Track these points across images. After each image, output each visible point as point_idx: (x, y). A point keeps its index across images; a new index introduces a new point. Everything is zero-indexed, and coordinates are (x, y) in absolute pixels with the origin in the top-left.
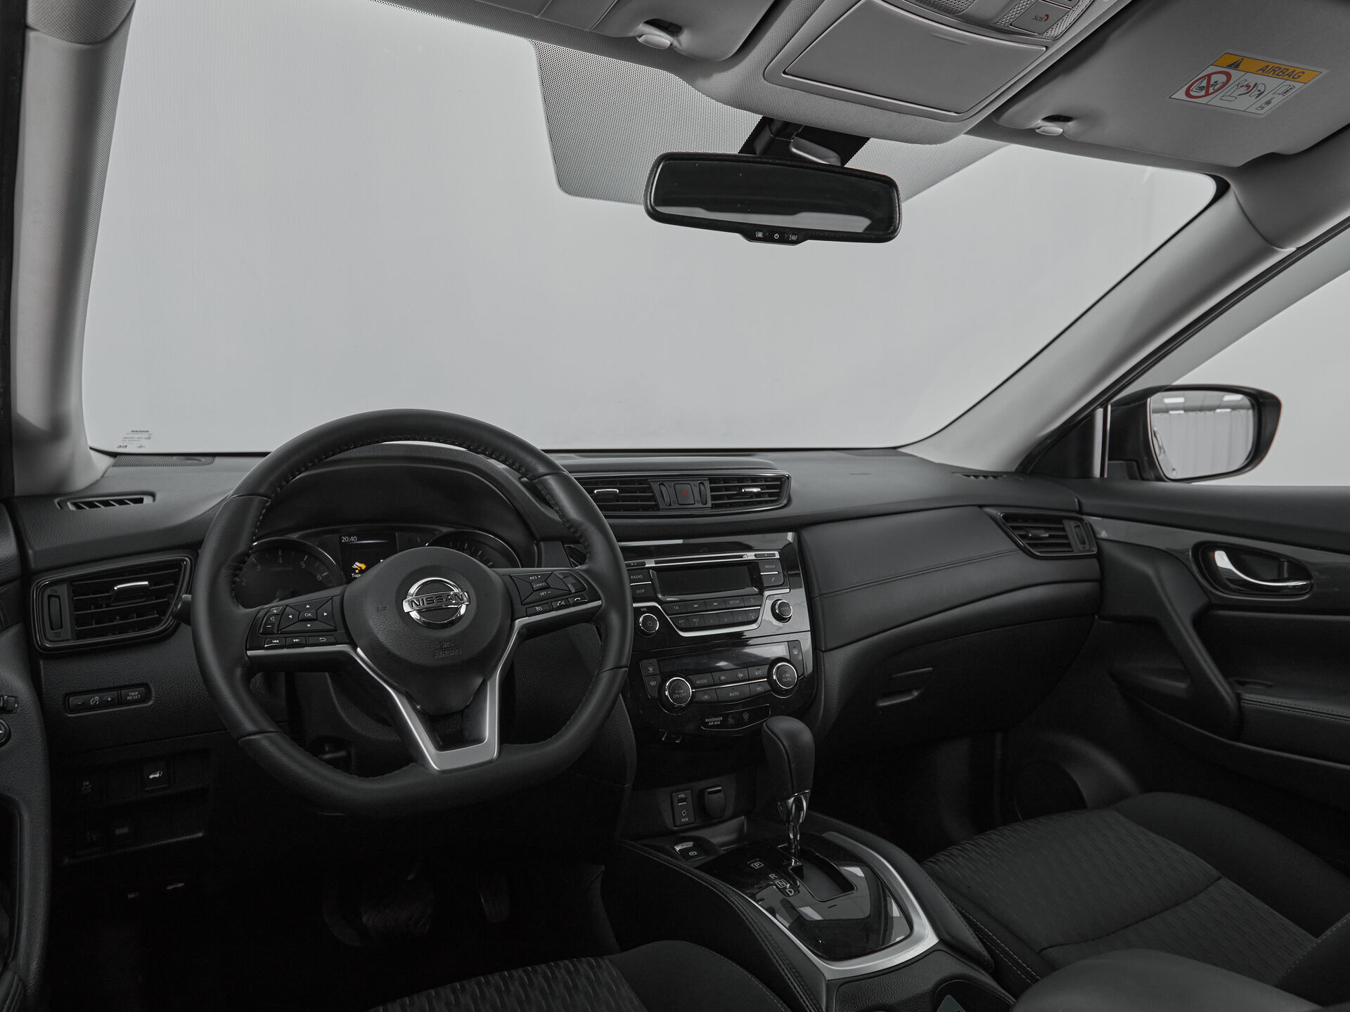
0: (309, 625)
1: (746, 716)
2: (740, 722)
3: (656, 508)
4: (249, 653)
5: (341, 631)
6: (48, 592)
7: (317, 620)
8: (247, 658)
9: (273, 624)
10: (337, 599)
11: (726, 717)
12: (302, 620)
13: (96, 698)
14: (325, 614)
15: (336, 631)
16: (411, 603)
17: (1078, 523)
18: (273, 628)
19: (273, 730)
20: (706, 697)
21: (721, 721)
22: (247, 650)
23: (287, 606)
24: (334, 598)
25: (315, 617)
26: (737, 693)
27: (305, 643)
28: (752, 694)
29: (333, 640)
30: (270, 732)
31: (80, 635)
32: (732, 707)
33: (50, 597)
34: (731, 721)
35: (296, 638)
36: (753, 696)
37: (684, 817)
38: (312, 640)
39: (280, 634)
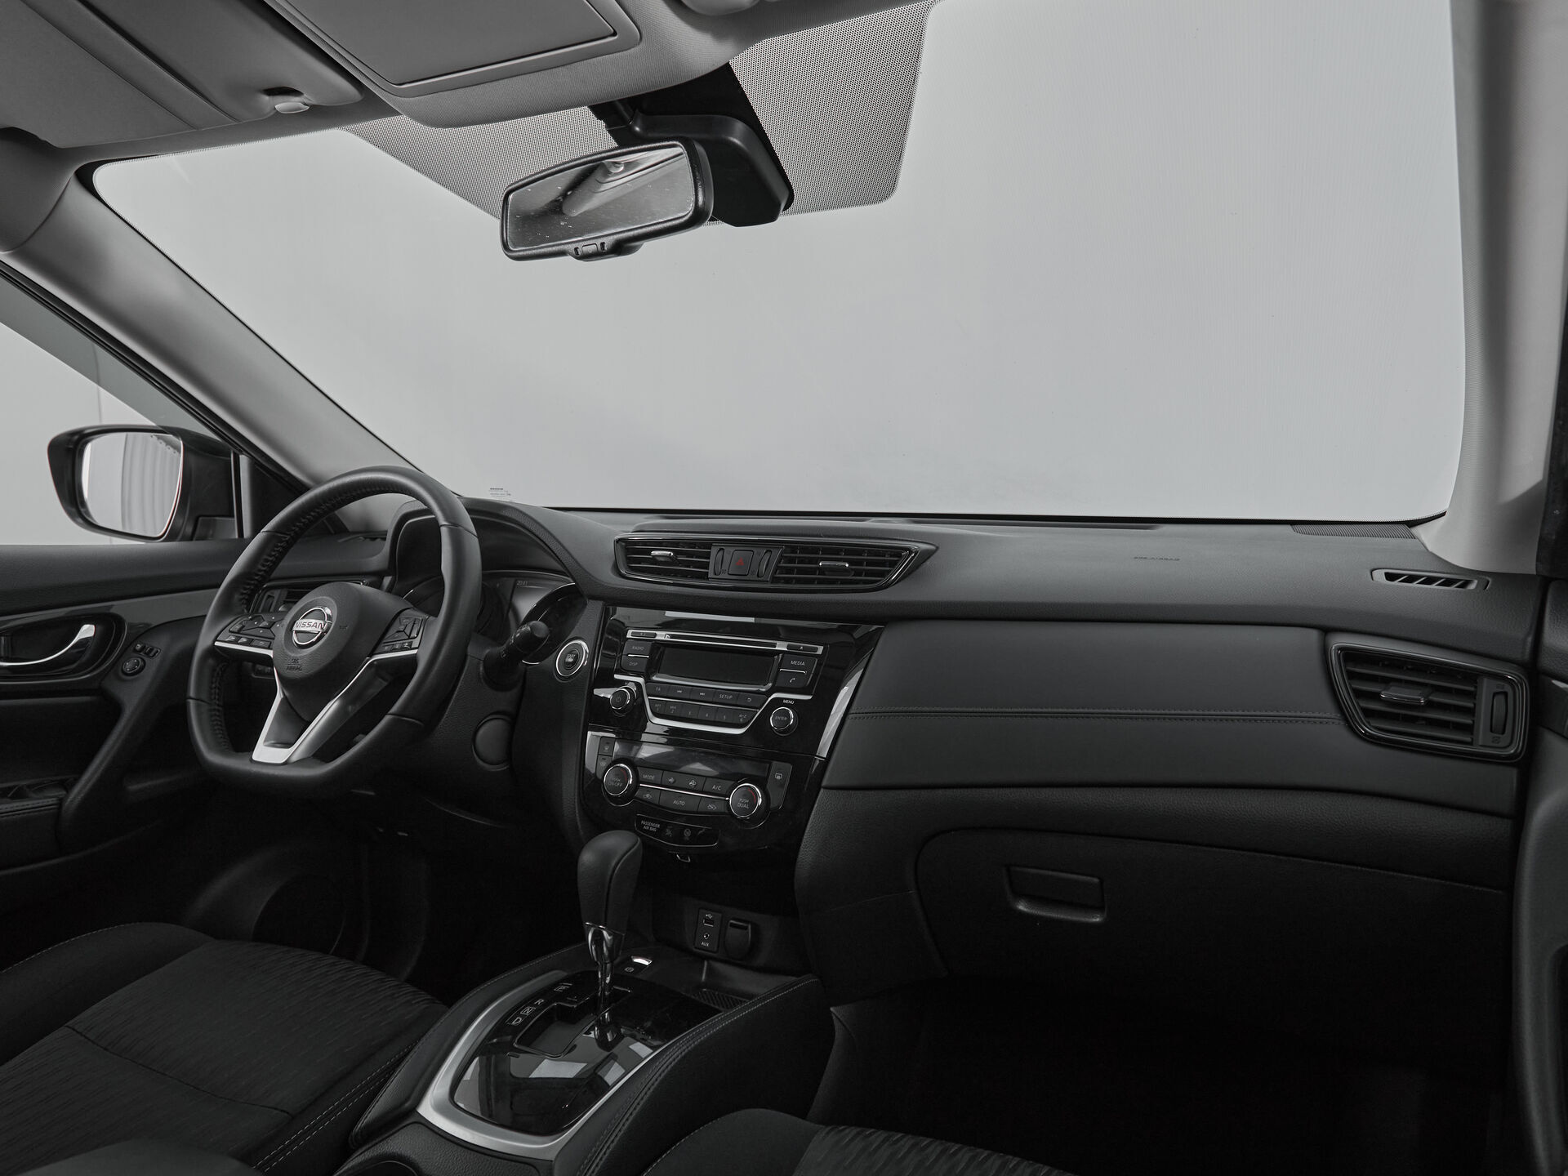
1: (687, 833)
2: (679, 838)
3: (704, 576)
11: (664, 826)
17: (1508, 688)
20: (648, 795)
21: (657, 828)
26: (682, 803)
28: (700, 810)
32: (674, 817)
34: (669, 832)
36: (701, 813)
37: (705, 941)
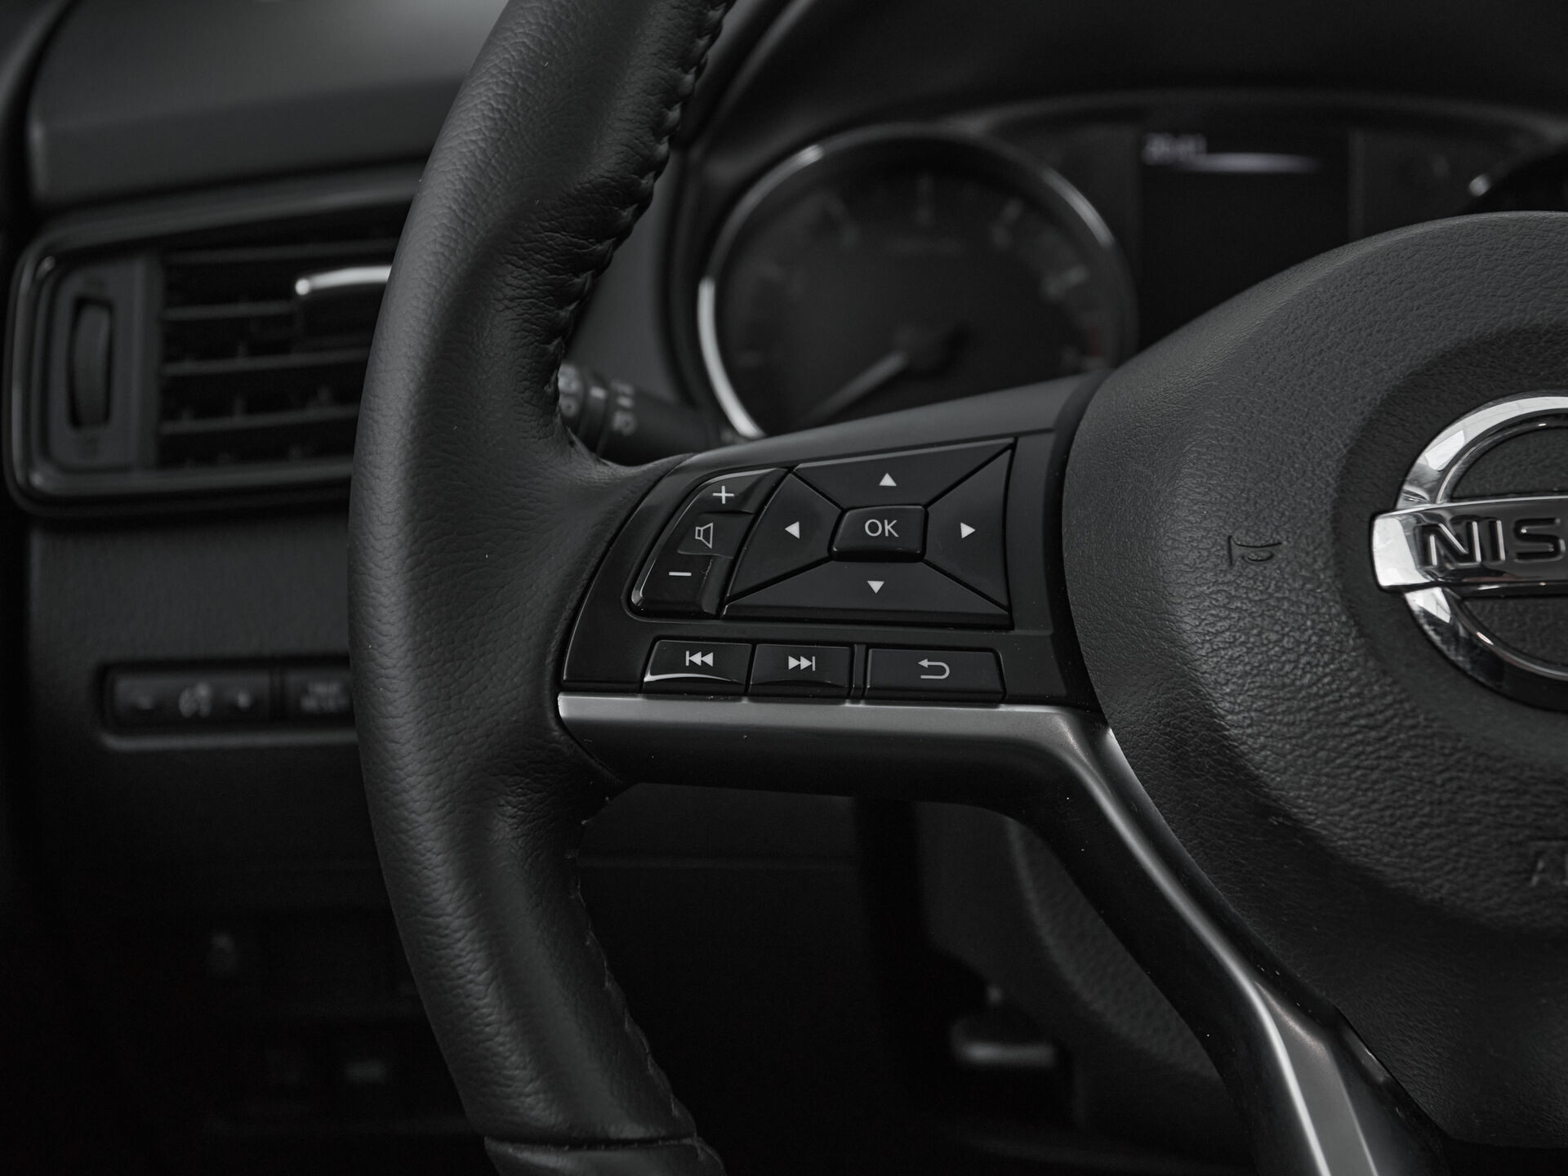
0: (876, 586)
4: (567, 706)
5: (1035, 631)
6: (75, 285)
7: (918, 557)
8: (557, 732)
9: (698, 563)
10: (1036, 454)
12: (847, 556)
13: (198, 694)
14: (966, 531)
15: (1011, 627)
16: (1423, 531)
18: (697, 583)
19: (632, 1130)
22: (560, 687)
23: (790, 468)
24: (1021, 441)
25: (915, 546)
27: (843, 681)
29: (987, 680)
30: (625, 1144)
31: (172, 453)
33: (81, 304)
35: (801, 647)
38: (877, 668)
39: (727, 618)
